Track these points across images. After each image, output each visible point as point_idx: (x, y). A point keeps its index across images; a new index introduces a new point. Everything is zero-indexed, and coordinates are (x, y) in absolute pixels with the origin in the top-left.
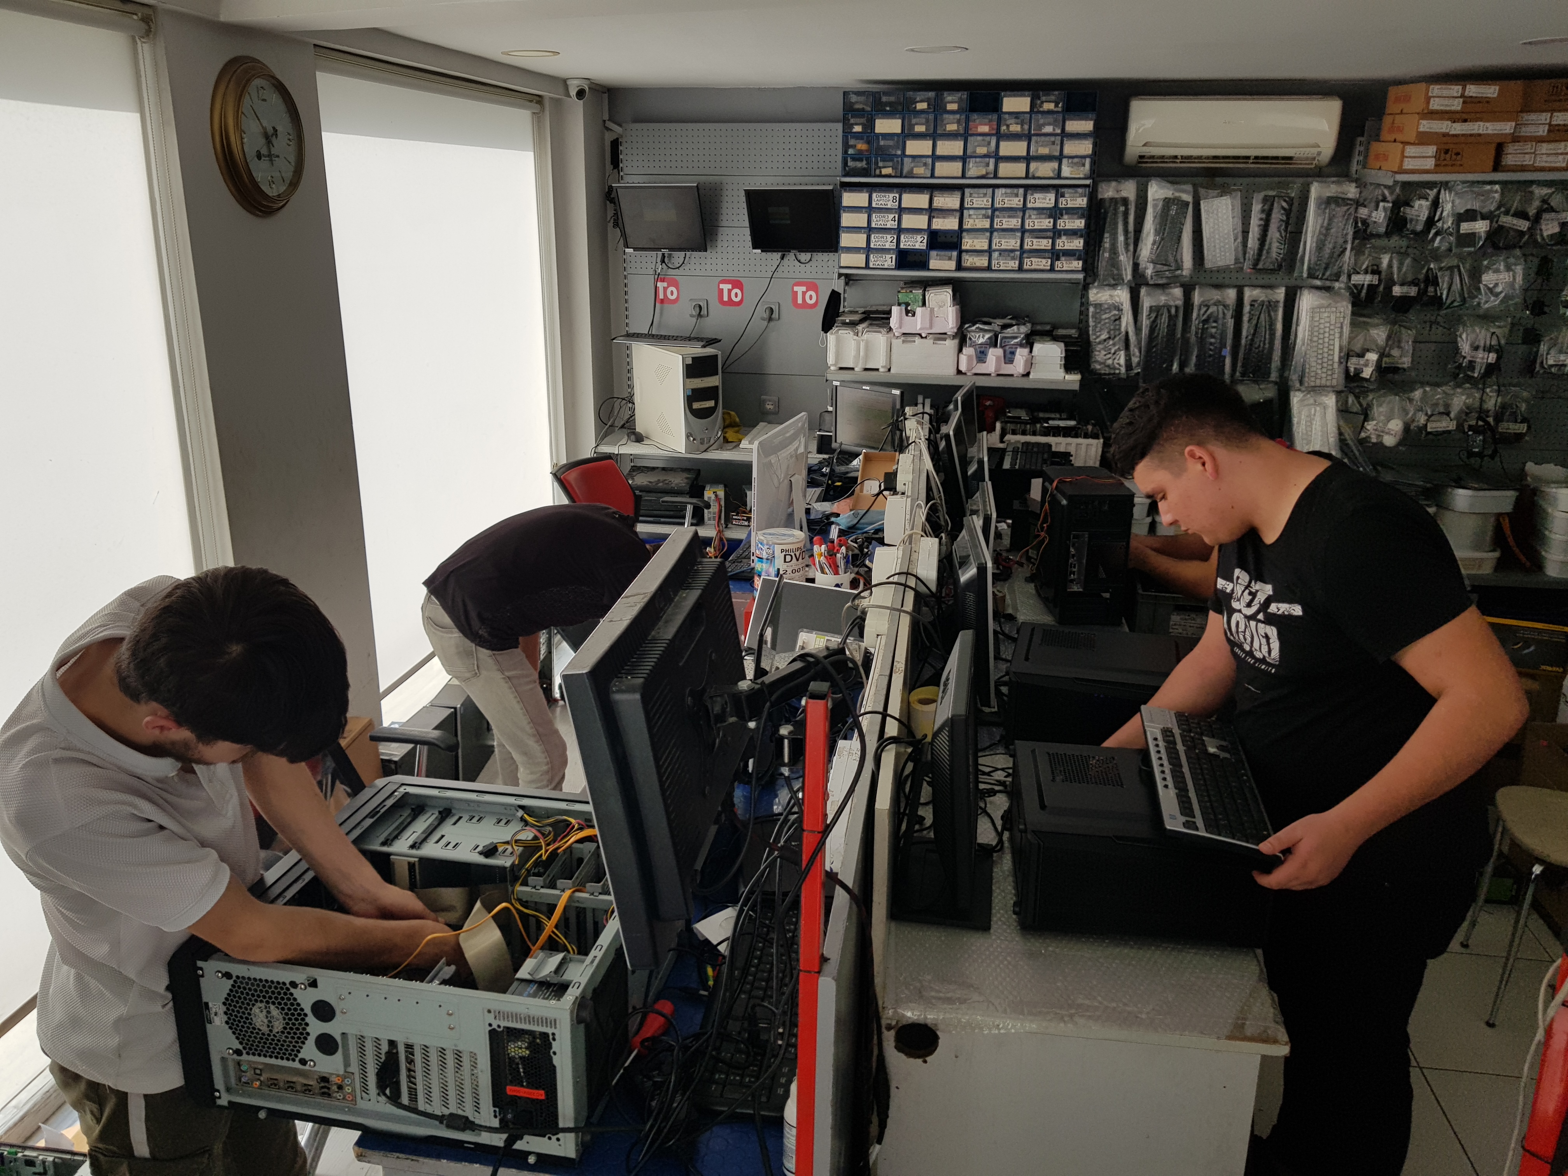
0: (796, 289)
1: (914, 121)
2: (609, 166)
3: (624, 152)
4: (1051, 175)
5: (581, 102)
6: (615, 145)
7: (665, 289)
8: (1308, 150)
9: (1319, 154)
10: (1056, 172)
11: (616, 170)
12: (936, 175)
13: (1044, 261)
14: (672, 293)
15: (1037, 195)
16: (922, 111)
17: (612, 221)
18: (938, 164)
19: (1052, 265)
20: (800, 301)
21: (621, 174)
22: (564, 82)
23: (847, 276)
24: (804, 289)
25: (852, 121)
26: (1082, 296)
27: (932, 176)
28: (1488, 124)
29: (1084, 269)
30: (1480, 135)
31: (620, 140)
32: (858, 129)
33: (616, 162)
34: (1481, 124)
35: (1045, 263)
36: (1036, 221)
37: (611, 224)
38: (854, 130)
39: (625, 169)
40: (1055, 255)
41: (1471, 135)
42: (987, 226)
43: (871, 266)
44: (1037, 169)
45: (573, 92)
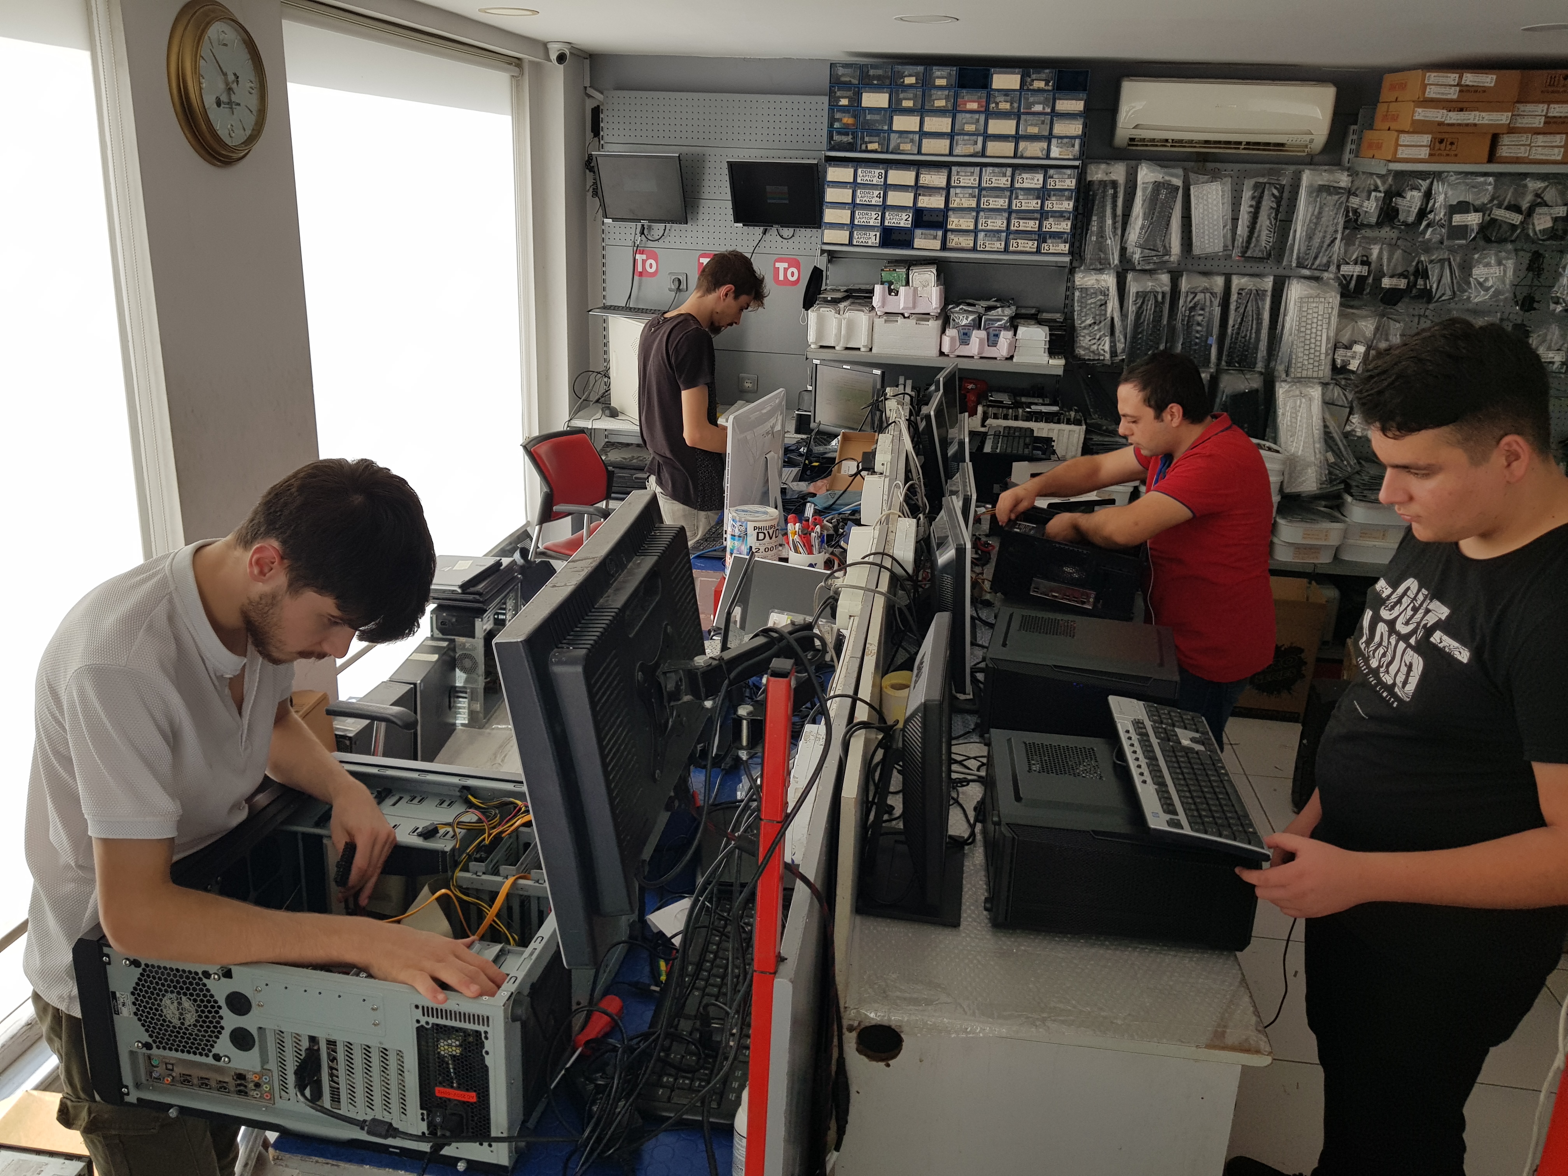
0: (778, 265)
1: (901, 96)
2: (589, 134)
3: (605, 120)
4: (1040, 155)
5: (562, 66)
6: (596, 112)
7: (644, 262)
8: (1299, 136)
9: (1312, 141)
10: (1045, 152)
11: (596, 139)
12: (923, 152)
13: (1030, 243)
14: (651, 266)
15: (1024, 176)
16: (911, 86)
17: (591, 190)
18: (925, 141)
19: (1038, 247)
20: (781, 278)
21: (602, 142)
22: (545, 45)
23: (830, 252)
24: (786, 265)
25: (838, 94)
26: (1068, 280)
27: (919, 153)
28: (1483, 114)
29: (1071, 253)
30: (1475, 125)
31: (601, 107)
32: (844, 102)
33: (596, 130)
34: (1477, 113)
35: (1031, 246)
36: (1023, 202)
37: (590, 194)
38: (841, 103)
39: (605, 137)
40: (1042, 237)
41: (1467, 125)
42: (974, 205)
43: (855, 243)
44: (1025, 148)
45: (554, 56)
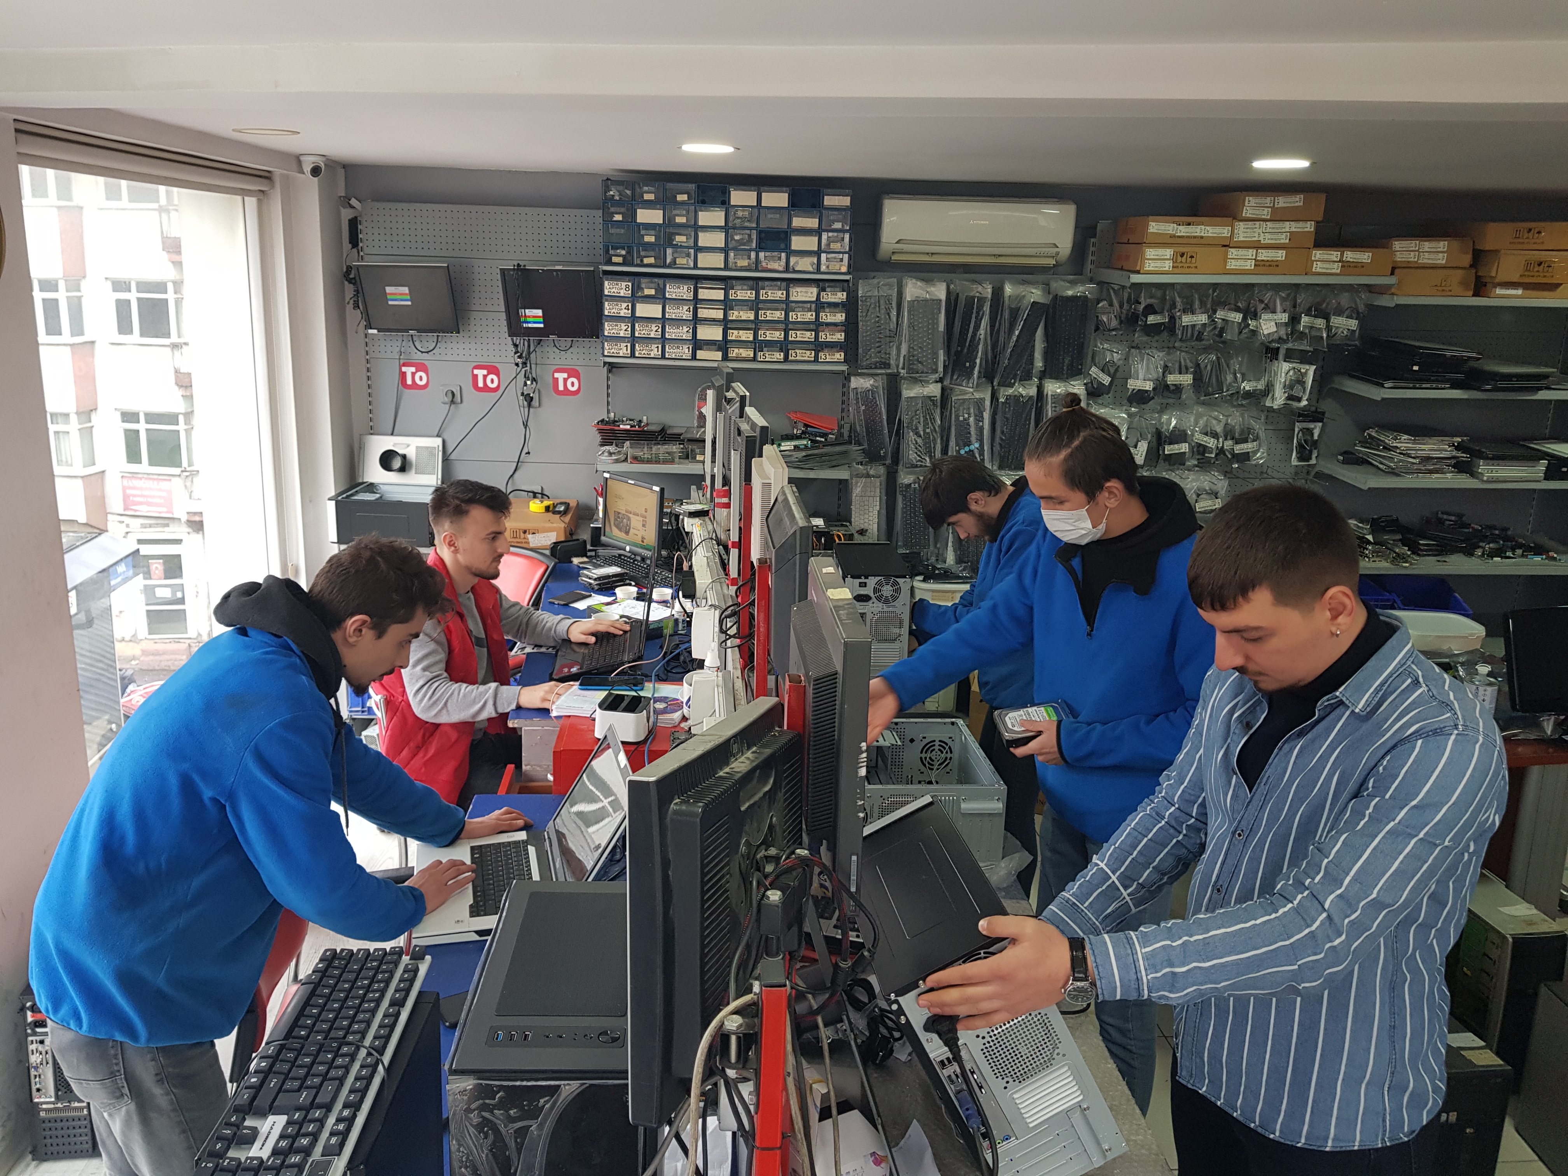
0: (556, 375)
1: (675, 212)
2: (346, 245)
3: (365, 231)
4: (811, 269)
5: (316, 179)
6: (354, 224)
7: (413, 374)
8: (1047, 250)
9: (1057, 254)
10: (815, 266)
11: (355, 250)
12: (699, 266)
13: (808, 352)
14: (421, 378)
15: (799, 289)
16: (683, 203)
17: (352, 302)
18: (700, 255)
19: (816, 357)
20: (561, 388)
21: (361, 254)
22: (298, 159)
23: (610, 364)
24: (565, 375)
25: (612, 210)
26: (844, 386)
27: (696, 267)
29: (846, 361)
30: (1202, 237)
31: (359, 219)
32: (618, 217)
33: (354, 241)
34: (1203, 227)
35: (809, 355)
36: (799, 314)
37: (351, 305)
38: (615, 219)
39: (365, 248)
40: (818, 346)
41: (1195, 237)
42: (752, 318)
43: (637, 355)
44: (797, 263)
45: (307, 168)
